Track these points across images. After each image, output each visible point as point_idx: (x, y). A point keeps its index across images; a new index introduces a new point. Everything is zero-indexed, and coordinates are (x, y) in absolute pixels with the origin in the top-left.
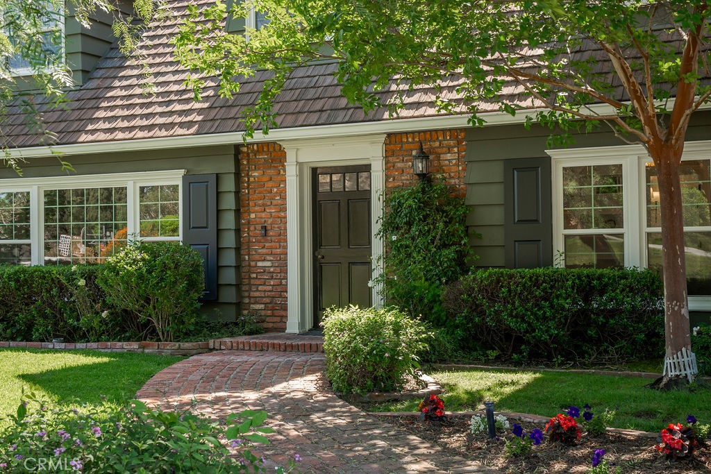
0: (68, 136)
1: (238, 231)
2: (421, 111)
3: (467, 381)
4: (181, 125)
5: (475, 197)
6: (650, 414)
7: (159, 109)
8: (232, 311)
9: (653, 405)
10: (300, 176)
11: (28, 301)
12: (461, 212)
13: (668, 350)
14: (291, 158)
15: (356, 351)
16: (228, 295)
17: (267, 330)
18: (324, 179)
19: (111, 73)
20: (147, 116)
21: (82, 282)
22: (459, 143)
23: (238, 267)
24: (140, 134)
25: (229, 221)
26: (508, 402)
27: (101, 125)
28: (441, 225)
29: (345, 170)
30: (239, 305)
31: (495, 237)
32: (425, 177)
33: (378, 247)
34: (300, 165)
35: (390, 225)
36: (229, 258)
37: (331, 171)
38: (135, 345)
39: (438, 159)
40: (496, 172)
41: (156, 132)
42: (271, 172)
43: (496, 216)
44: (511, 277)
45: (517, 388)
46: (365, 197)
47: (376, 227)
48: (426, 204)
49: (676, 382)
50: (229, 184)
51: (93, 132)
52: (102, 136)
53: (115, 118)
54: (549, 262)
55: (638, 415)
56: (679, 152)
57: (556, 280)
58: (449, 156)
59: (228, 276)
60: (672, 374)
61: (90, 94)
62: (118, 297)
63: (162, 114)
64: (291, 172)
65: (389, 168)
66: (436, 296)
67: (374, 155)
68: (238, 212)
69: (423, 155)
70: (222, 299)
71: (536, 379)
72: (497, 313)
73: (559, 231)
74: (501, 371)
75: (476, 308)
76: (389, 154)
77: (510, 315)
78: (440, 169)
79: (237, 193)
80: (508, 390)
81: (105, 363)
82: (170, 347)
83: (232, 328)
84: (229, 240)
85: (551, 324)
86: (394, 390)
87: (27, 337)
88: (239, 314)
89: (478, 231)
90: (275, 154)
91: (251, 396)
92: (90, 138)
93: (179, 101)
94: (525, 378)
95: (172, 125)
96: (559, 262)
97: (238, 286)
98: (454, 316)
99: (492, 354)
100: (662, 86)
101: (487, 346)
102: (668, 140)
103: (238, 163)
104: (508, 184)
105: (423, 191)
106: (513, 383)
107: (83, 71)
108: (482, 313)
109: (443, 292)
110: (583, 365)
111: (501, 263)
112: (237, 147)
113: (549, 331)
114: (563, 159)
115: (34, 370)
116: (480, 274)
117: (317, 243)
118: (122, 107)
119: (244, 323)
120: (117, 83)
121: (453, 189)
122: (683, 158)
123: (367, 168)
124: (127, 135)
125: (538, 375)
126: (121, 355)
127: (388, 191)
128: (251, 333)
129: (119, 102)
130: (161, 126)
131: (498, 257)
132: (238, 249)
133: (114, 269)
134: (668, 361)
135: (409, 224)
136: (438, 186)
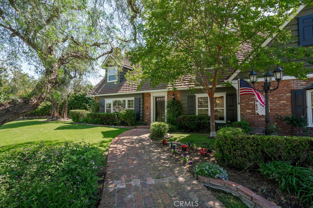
0: (117, 92)
1: (143, 108)
2: (182, 86)
3: (175, 136)
4: (134, 90)
5: (182, 102)
6: (206, 144)
7: (131, 87)
8: (142, 121)
9: (207, 142)
10: (153, 98)
11: (109, 118)
12: (180, 104)
13: (211, 131)
14: (152, 95)
15: (155, 130)
16: (141, 118)
17: (147, 125)
18: (158, 99)
19: (124, 81)
20: (129, 88)
21: (116, 116)
22: (180, 93)
23: (143, 114)
24: (127, 91)
25: (141, 106)
26: (181, 141)
27: (122, 90)
28: (176, 107)
29: (161, 97)
30: (143, 120)
31: (186, 109)
32: (174, 99)
33: (166, 111)
34: (153, 96)
35: (168, 107)
36: (141, 112)
37: (159, 97)
38: (124, 127)
39: (176, 95)
40: (186, 98)
41: (130, 91)
42: (149, 98)
43: (186, 106)
44: (187, 117)
45: (184, 137)
46: (164, 102)
47: (166, 107)
48: (174, 103)
49: (212, 137)
50: (141, 100)
51: (120, 91)
52: (122, 92)
53: (124, 89)
54: (195, 114)
55: (203, 144)
56: (213, 95)
57: (195, 117)
58: (178, 95)
59: (141, 115)
60: (211, 136)
61: (121, 85)
62: (122, 118)
63: (131, 88)
64: (152, 98)
65: (168, 97)
66: (174, 120)
67: (165, 95)
68: (143, 104)
69: (174, 95)
70: (140, 119)
71: (188, 136)
72: (184, 123)
73: (197, 108)
74: (183, 134)
75: (181, 122)
76: (168, 95)
77: (187, 123)
78: (177, 97)
79: (143, 101)
80: (182, 138)
81: (117, 130)
82: (130, 127)
83: (141, 124)
84: (141, 109)
85: (194, 125)
86: (162, 137)
87: (109, 125)
88: (143, 122)
89: (183, 108)
90: (149, 94)
91: (135, 137)
92: (120, 92)
93: (134, 86)
94: (186, 135)
95: (132, 90)
96: (197, 114)
97: (143, 117)
98: (177, 123)
99: (184, 130)
100: (211, 83)
101: (183, 129)
102: (211, 92)
103: (143, 96)
104: (188, 100)
105: (173, 101)
106: (184, 136)
107: (120, 81)
108: (182, 123)
109: (175, 119)
110: (199, 133)
111: (187, 114)
112: (143, 93)
113: (193, 127)
114: (198, 96)
115: (104, 131)
116: (182, 116)
117: (156, 110)
118: (125, 87)
119: (143, 123)
120: (125, 83)
121: (179, 101)
122: (214, 97)
123: (164, 97)
124: (126, 91)
125: (189, 135)
126: (121, 128)
127: (168, 101)
128: (144, 125)
129: (125, 86)
130: (131, 90)
131: (186, 113)
132: (143, 111)
133: (121, 114)
134: (211, 133)
135: (171, 107)
136: (176, 100)
